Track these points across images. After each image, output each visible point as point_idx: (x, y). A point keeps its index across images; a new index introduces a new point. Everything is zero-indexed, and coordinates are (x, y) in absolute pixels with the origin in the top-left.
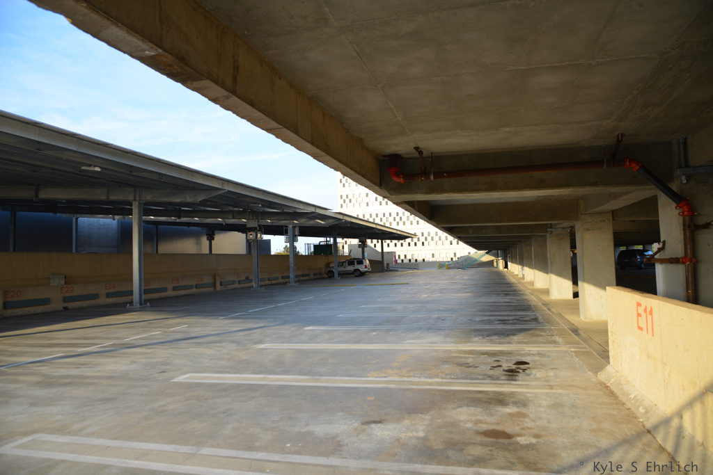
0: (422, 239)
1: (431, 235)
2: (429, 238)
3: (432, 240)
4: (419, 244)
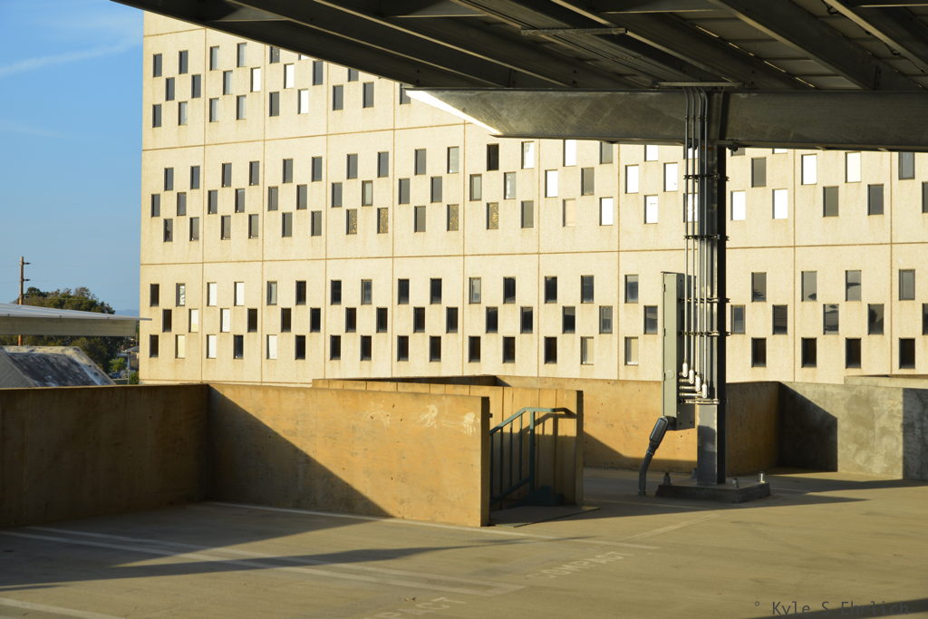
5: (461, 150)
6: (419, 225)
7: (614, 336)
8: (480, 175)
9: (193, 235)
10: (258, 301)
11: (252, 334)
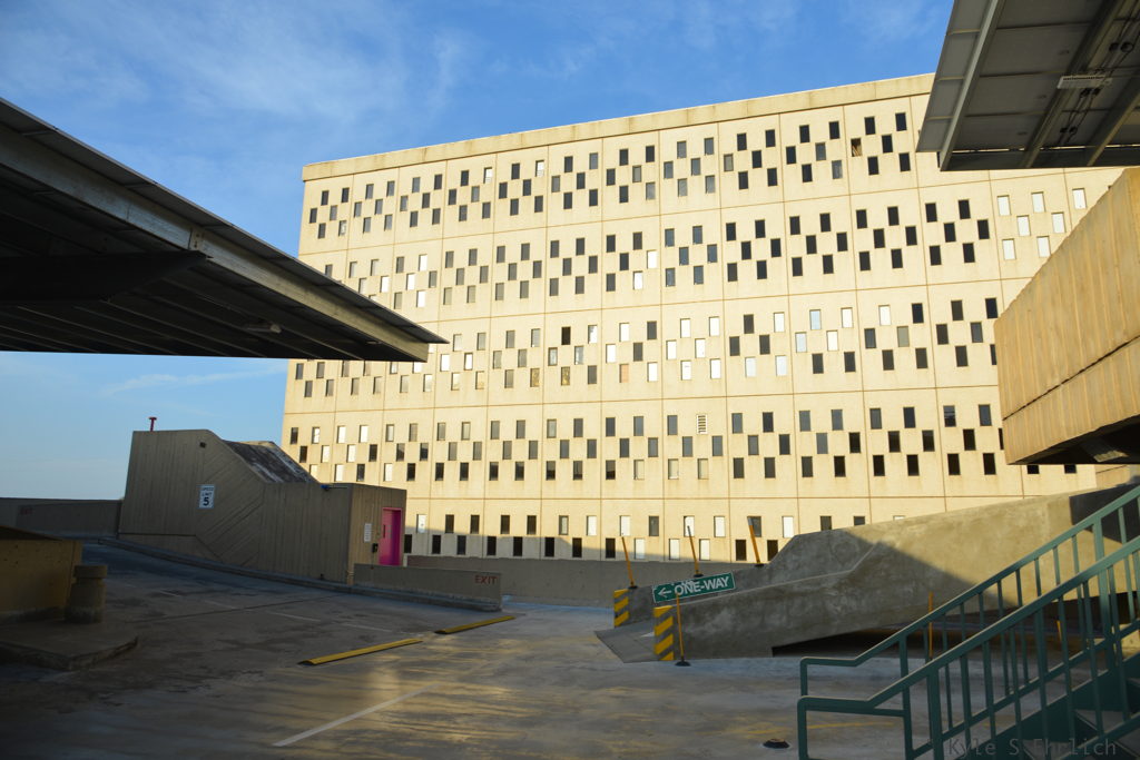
0: (609, 448)
1: (649, 430)
2: (638, 448)
3: (653, 452)
4: (595, 470)
5: (542, 332)
6: (508, 383)
7: (659, 459)
8: (556, 348)
9: (328, 392)
10: (378, 440)
11: (372, 463)
